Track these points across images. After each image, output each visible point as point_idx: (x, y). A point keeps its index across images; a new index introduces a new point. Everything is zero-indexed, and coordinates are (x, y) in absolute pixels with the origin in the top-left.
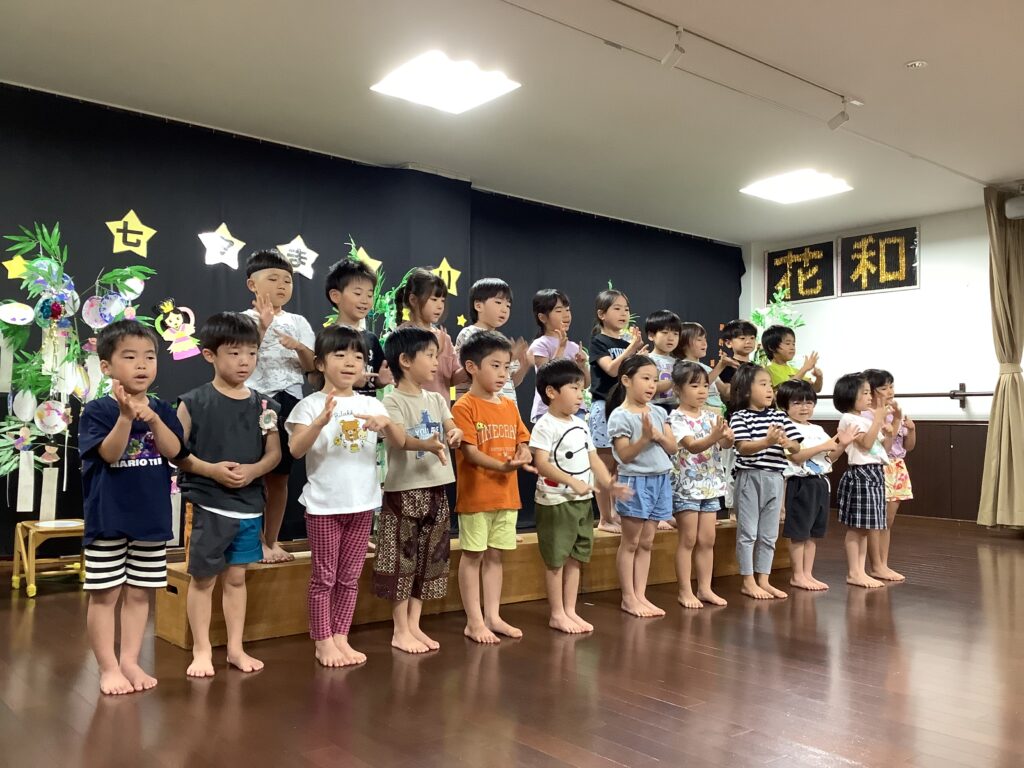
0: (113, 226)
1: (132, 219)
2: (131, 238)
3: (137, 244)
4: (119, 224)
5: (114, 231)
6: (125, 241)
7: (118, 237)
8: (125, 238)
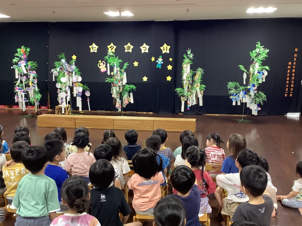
1: (94, 45)
5: (91, 48)
6: (93, 50)
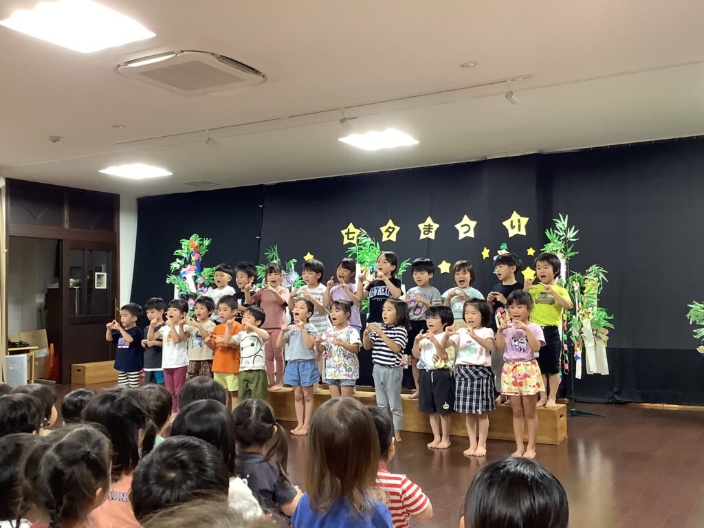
0: (344, 232)
1: (351, 227)
2: (351, 236)
3: (353, 238)
4: (346, 231)
5: (344, 234)
6: (348, 239)
7: (346, 236)
8: (348, 236)
